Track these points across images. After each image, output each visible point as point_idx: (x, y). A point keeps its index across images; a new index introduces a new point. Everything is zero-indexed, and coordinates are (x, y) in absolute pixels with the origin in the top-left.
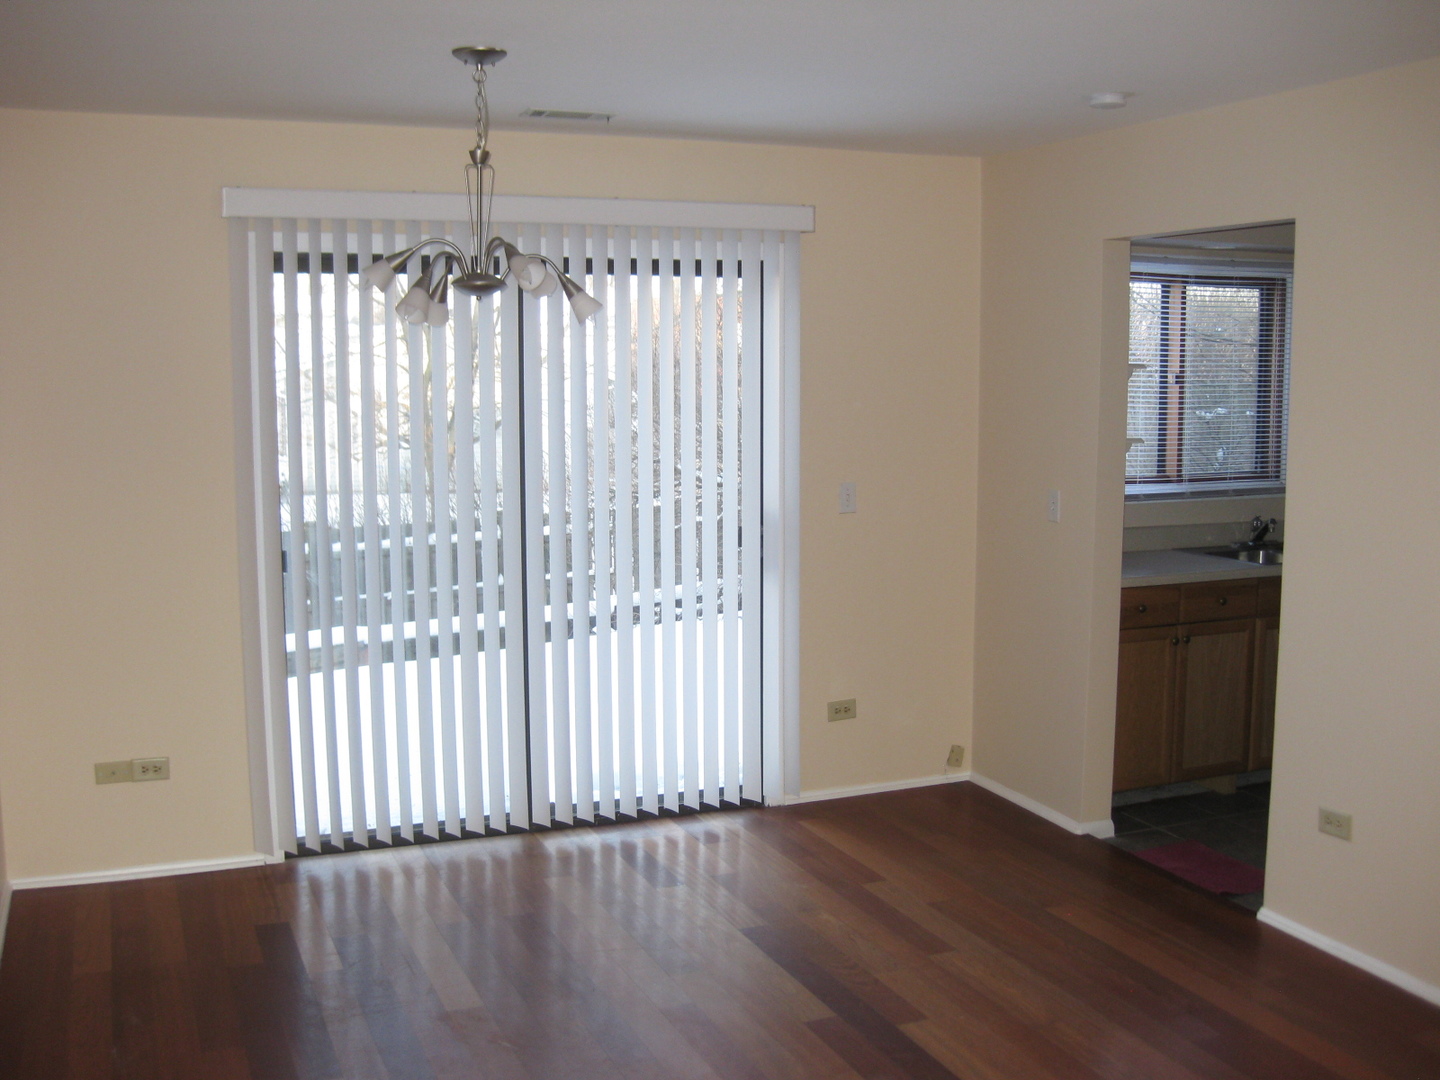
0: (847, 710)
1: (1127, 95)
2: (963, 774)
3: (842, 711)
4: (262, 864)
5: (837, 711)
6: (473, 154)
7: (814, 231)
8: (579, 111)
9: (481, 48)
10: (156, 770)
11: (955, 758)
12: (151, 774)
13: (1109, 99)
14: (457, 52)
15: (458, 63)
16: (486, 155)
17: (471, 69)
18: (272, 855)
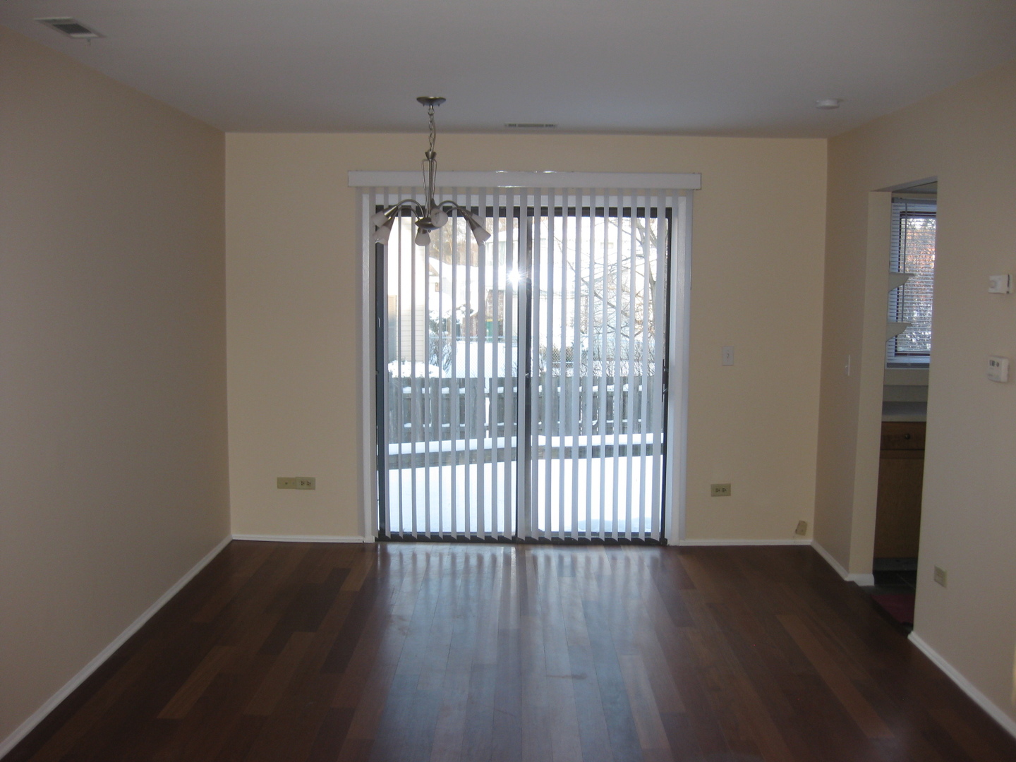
0: (724, 490)
1: (839, 101)
2: (807, 540)
3: (721, 490)
4: (362, 542)
5: (717, 490)
6: (427, 154)
7: (701, 189)
8: (532, 123)
9: (432, 97)
10: (308, 484)
11: (801, 529)
12: (305, 486)
13: (828, 103)
14: (419, 99)
15: (420, 105)
16: (434, 154)
17: (427, 107)
18: (364, 537)
